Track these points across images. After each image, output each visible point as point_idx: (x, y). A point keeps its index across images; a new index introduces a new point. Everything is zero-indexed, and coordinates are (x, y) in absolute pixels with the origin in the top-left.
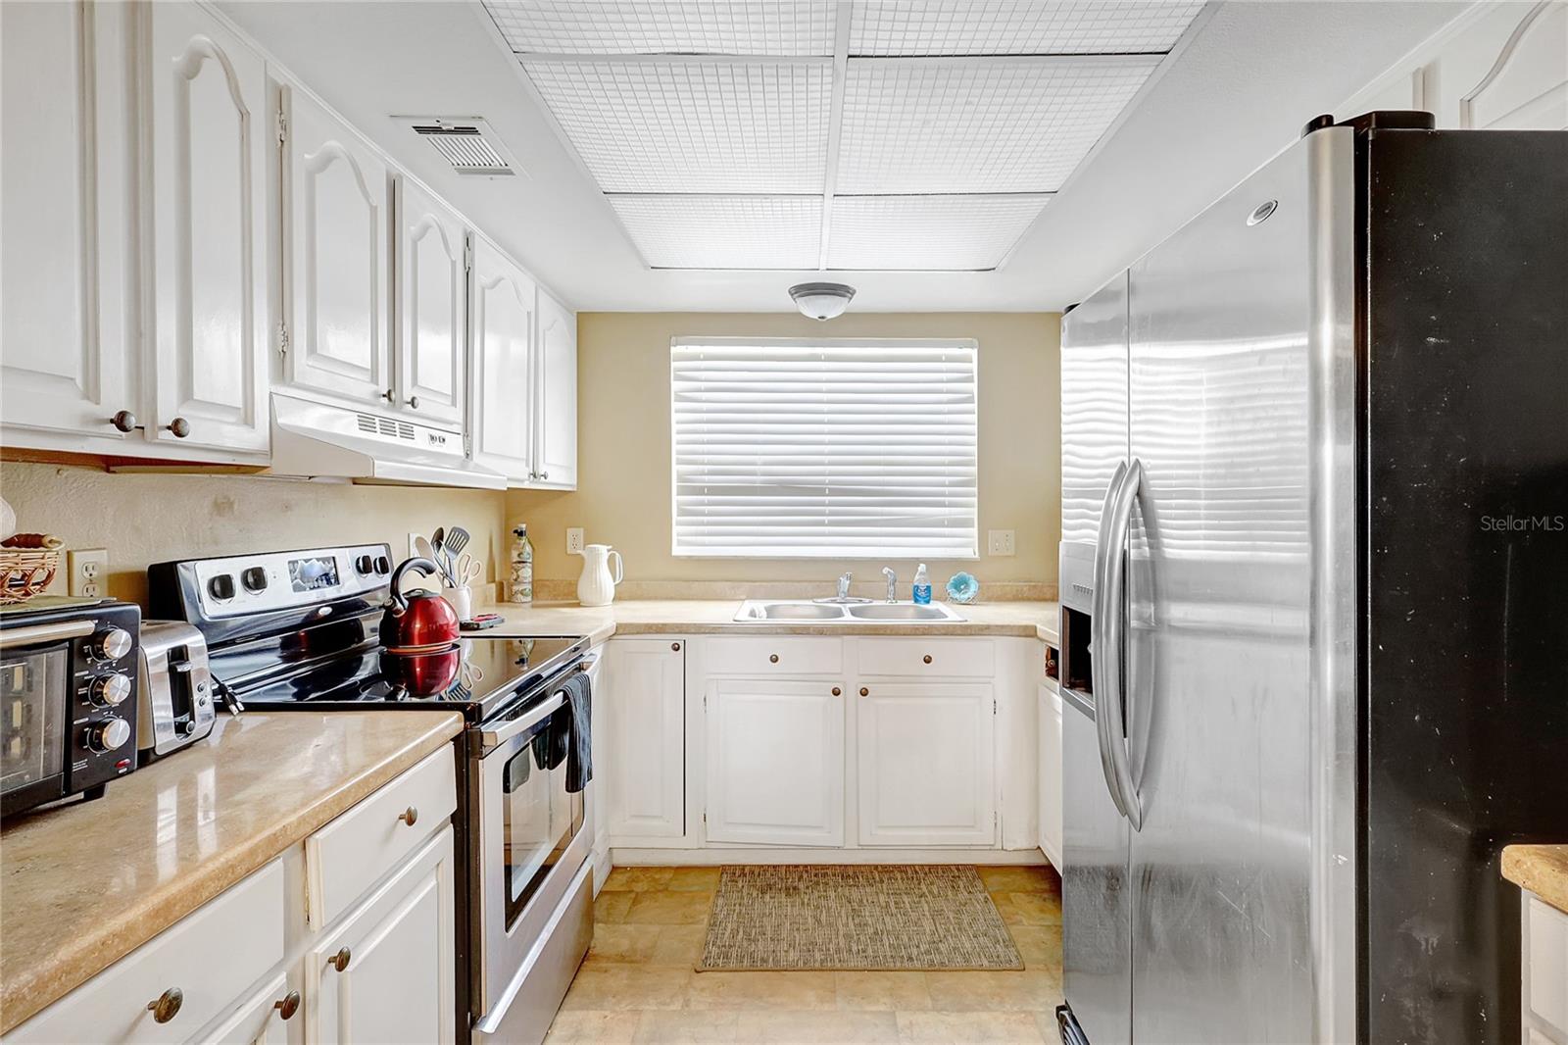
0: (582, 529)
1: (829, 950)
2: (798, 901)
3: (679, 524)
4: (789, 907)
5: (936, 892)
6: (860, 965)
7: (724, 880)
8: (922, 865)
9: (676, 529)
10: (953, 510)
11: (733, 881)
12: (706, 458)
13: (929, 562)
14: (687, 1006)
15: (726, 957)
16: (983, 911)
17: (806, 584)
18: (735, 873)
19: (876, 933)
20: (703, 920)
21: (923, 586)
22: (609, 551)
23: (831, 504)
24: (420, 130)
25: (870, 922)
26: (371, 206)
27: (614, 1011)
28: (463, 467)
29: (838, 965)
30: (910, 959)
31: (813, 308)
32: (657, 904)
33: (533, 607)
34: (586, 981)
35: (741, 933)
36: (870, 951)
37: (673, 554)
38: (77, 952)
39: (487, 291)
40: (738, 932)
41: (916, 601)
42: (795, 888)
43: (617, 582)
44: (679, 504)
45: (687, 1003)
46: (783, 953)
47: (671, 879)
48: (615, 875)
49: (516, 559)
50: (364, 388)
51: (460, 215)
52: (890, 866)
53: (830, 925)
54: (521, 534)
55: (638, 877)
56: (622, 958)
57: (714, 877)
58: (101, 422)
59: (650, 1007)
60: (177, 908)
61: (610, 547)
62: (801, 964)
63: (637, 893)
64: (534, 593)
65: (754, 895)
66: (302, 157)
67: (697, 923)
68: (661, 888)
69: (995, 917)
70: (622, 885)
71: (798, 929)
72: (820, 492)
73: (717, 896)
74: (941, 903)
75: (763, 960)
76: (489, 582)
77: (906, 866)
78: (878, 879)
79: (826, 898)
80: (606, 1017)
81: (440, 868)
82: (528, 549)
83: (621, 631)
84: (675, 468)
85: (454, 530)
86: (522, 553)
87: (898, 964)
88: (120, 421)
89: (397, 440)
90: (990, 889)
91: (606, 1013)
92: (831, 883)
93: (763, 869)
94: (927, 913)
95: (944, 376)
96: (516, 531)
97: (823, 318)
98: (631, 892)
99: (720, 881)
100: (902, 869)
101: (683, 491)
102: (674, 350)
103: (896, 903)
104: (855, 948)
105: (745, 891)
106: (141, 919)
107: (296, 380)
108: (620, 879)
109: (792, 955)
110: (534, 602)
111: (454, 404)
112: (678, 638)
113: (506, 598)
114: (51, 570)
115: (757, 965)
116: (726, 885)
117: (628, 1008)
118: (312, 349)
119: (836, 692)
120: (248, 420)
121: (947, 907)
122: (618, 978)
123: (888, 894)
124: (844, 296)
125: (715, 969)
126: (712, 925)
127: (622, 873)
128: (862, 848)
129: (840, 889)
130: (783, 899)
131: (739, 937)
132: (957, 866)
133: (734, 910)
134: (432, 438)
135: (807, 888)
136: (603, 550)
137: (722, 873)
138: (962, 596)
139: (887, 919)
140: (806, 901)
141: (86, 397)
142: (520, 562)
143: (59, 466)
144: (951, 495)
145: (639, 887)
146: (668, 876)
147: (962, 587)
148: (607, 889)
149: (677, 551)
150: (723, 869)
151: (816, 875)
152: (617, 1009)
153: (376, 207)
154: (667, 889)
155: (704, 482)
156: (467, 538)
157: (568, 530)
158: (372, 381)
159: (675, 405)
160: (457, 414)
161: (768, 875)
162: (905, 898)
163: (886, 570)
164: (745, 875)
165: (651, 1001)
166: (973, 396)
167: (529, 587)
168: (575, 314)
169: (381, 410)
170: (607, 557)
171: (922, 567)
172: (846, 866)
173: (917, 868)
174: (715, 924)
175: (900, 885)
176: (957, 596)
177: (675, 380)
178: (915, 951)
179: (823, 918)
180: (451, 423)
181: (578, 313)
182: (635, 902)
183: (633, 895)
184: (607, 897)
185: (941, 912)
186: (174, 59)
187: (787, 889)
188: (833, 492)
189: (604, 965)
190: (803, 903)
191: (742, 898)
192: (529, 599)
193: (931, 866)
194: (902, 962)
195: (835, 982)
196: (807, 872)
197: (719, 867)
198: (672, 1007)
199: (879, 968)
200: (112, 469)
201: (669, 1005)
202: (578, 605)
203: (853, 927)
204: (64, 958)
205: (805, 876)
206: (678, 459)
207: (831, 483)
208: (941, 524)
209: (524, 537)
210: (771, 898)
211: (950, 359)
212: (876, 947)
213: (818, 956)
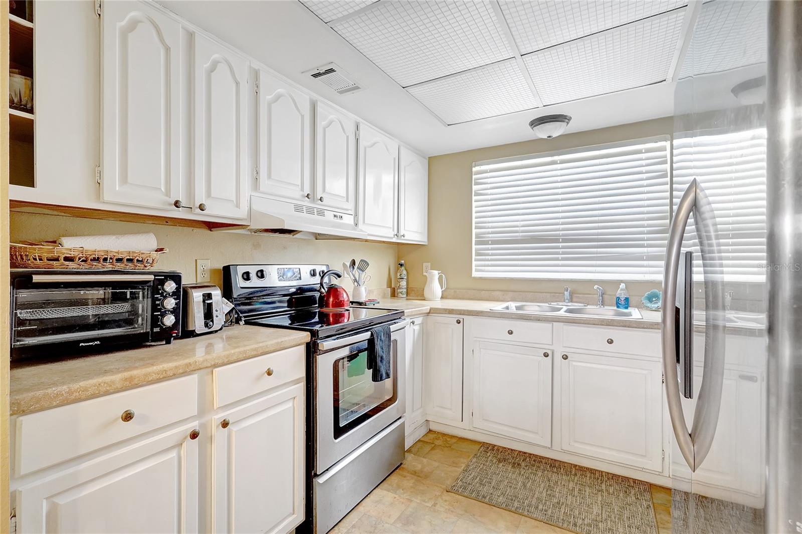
0: (430, 264)
1: (524, 503)
2: (518, 471)
3: (476, 260)
4: (511, 474)
5: (611, 491)
6: (540, 518)
7: (481, 450)
8: (608, 473)
9: (474, 263)
10: (650, 249)
11: (486, 452)
12: (490, 225)
13: (627, 283)
14: (434, 506)
15: (465, 488)
16: (643, 513)
17: (546, 294)
18: (488, 448)
19: (558, 503)
20: (462, 466)
21: (623, 298)
22: (439, 273)
23: (563, 248)
24: (315, 76)
25: (557, 496)
26: (302, 115)
27: (400, 497)
28: (354, 229)
29: (526, 513)
30: (575, 525)
31: (543, 132)
32: (443, 453)
33: (407, 299)
34: (394, 479)
35: (478, 479)
36: (549, 512)
37: (473, 276)
38: (87, 385)
39: (367, 148)
40: (477, 478)
41: (618, 307)
42: (518, 464)
43: (443, 289)
44: (476, 250)
45: (435, 505)
46: (496, 497)
47: (455, 443)
48: (429, 434)
49: (399, 277)
50: (297, 193)
51: (353, 115)
52: (585, 467)
53: (531, 490)
54: (401, 265)
55: (439, 438)
56: (415, 473)
57: (477, 447)
58: (170, 204)
59: (417, 500)
60: (136, 380)
61: (440, 272)
62: (504, 505)
63: (436, 444)
64: (407, 294)
65: (494, 461)
66: (266, 97)
67: (458, 467)
68: (447, 445)
69: (650, 520)
70: (431, 439)
71: (511, 487)
72: (557, 241)
73: (474, 457)
74: (613, 499)
75: (484, 497)
76: (388, 287)
77: (596, 470)
78: (573, 473)
79: (535, 474)
80: (395, 498)
81: (295, 400)
82: (405, 272)
83: (432, 311)
84: (474, 231)
85: (362, 261)
86: (401, 274)
87: (565, 525)
88: (177, 204)
89: (316, 217)
90: (654, 501)
91: (396, 496)
92: (542, 467)
93: (505, 449)
94: (599, 502)
95: (643, 162)
96: (399, 264)
97: (549, 137)
98: (432, 443)
99: (479, 450)
100: (592, 471)
101: (477, 243)
102: (474, 169)
103: (580, 490)
104: (540, 507)
105: (490, 458)
106: (118, 380)
107: (261, 190)
108: (431, 436)
109: (501, 499)
110: (408, 298)
111: (347, 201)
112: (460, 317)
113: (396, 295)
114: (154, 258)
115: (480, 498)
116: (481, 453)
117: (407, 497)
118: (269, 177)
119: (546, 355)
120: (238, 206)
121: (616, 503)
122: (409, 482)
123: (577, 483)
124: (564, 121)
125: (457, 492)
126: (465, 471)
127: (433, 434)
128: (565, 452)
129: (546, 472)
130: (509, 469)
131: (476, 481)
132: (635, 481)
133: (480, 467)
134: (335, 216)
135: (526, 466)
136: (436, 273)
137: (482, 446)
138: (652, 306)
139: (569, 497)
140: (522, 473)
141: (167, 196)
142: (401, 278)
143: (193, 228)
144: (648, 240)
145: (437, 442)
146: (454, 440)
147: (654, 299)
148: (422, 439)
149: (475, 274)
150: (483, 444)
151: (534, 461)
152: (402, 496)
153: (303, 115)
154: (450, 447)
155: (489, 237)
156: (368, 265)
157: (424, 264)
158: (301, 190)
159: (474, 198)
160: (350, 206)
161: (507, 453)
162: (587, 489)
163: (596, 287)
164: (493, 450)
165: (419, 498)
166: (667, 173)
167: (405, 290)
168: (428, 159)
169: (307, 203)
170: (438, 277)
171: (623, 286)
172: (555, 460)
173: (604, 474)
174: (466, 471)
175: (588, 480)
176: (649, 305)
177: (474, 185)
178: (580, 522)
179: (528, 485)
180: (347, 210)
181: (429, 158)
182: (433, 449)
183: (433, 445)
184: (421, 443)
185: (609, 504)
186: (205, 66)
187: (514, 463)
188: (564, 241)
189: (405, 474)
190: (520, 474)
191: (487, 461)
192: (405, 296)
193: (614, 475)
194: (568, 525)
195: (520, 522)
196: (530, 457)
197: (481, 443)
198: (426, 504)
199: (552, 523)
200: (212, 229)
201: (426, 502)
202: (424, 300)
203: (545, 495)
204: (82, 385)
205: (528, 459)
206: (475, 226)
207: (563, 235)
208: (641, 258)
209: (403, 267)
210: (503, 466)
211: (648, 151)
212: (554, 511)
213: (516, 504)
